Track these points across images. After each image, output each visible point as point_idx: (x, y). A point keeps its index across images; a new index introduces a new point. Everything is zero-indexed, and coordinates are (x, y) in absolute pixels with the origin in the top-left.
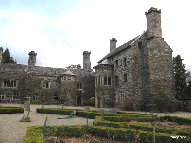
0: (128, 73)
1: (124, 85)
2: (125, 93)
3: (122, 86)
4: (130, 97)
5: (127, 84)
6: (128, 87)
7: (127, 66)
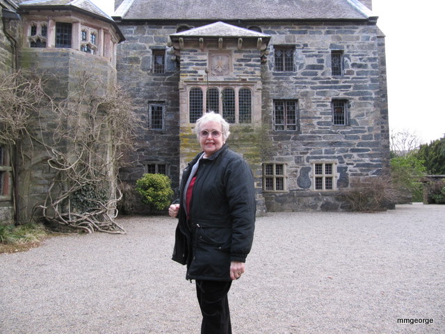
0: (357, 98)
1: (333, 133)
2: (339, 158)
3: (324, 138)
4: (368, 170)
5: (350, 132)
6: (357, 142)
7: (351, 77)
